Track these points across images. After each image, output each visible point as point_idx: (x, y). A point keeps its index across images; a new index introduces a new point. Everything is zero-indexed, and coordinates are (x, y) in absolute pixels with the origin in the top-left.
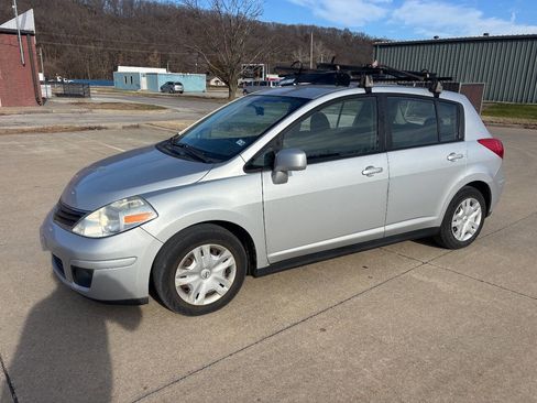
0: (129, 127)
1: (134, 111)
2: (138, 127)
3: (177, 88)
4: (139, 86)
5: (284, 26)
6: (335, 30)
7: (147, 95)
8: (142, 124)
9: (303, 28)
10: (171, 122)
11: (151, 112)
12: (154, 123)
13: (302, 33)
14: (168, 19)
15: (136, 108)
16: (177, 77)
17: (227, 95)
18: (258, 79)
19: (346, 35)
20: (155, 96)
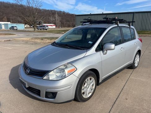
0: (6, 41)
1: (5, 36)
2: (10, 40)
3: (15, 28)
4: (1, 28)
5: (46, 10)
6: (60, 11)
7: (5, 31)
8: (11, 39)
9: (52, 11)
10: (21, 39)
11: (11, 36)
12: (16, 39)
13: (51, 12)
14: (8, 7)
15: (5, 35)
16: (14, 25)
17: (34, 30)
18: (41, 25)
19: (64, 13)
20: (8, 31)
